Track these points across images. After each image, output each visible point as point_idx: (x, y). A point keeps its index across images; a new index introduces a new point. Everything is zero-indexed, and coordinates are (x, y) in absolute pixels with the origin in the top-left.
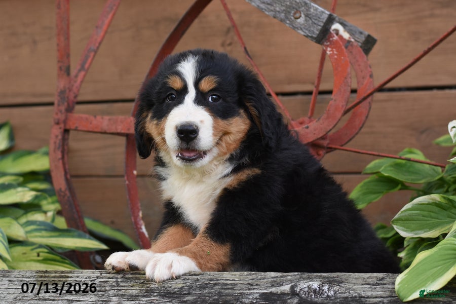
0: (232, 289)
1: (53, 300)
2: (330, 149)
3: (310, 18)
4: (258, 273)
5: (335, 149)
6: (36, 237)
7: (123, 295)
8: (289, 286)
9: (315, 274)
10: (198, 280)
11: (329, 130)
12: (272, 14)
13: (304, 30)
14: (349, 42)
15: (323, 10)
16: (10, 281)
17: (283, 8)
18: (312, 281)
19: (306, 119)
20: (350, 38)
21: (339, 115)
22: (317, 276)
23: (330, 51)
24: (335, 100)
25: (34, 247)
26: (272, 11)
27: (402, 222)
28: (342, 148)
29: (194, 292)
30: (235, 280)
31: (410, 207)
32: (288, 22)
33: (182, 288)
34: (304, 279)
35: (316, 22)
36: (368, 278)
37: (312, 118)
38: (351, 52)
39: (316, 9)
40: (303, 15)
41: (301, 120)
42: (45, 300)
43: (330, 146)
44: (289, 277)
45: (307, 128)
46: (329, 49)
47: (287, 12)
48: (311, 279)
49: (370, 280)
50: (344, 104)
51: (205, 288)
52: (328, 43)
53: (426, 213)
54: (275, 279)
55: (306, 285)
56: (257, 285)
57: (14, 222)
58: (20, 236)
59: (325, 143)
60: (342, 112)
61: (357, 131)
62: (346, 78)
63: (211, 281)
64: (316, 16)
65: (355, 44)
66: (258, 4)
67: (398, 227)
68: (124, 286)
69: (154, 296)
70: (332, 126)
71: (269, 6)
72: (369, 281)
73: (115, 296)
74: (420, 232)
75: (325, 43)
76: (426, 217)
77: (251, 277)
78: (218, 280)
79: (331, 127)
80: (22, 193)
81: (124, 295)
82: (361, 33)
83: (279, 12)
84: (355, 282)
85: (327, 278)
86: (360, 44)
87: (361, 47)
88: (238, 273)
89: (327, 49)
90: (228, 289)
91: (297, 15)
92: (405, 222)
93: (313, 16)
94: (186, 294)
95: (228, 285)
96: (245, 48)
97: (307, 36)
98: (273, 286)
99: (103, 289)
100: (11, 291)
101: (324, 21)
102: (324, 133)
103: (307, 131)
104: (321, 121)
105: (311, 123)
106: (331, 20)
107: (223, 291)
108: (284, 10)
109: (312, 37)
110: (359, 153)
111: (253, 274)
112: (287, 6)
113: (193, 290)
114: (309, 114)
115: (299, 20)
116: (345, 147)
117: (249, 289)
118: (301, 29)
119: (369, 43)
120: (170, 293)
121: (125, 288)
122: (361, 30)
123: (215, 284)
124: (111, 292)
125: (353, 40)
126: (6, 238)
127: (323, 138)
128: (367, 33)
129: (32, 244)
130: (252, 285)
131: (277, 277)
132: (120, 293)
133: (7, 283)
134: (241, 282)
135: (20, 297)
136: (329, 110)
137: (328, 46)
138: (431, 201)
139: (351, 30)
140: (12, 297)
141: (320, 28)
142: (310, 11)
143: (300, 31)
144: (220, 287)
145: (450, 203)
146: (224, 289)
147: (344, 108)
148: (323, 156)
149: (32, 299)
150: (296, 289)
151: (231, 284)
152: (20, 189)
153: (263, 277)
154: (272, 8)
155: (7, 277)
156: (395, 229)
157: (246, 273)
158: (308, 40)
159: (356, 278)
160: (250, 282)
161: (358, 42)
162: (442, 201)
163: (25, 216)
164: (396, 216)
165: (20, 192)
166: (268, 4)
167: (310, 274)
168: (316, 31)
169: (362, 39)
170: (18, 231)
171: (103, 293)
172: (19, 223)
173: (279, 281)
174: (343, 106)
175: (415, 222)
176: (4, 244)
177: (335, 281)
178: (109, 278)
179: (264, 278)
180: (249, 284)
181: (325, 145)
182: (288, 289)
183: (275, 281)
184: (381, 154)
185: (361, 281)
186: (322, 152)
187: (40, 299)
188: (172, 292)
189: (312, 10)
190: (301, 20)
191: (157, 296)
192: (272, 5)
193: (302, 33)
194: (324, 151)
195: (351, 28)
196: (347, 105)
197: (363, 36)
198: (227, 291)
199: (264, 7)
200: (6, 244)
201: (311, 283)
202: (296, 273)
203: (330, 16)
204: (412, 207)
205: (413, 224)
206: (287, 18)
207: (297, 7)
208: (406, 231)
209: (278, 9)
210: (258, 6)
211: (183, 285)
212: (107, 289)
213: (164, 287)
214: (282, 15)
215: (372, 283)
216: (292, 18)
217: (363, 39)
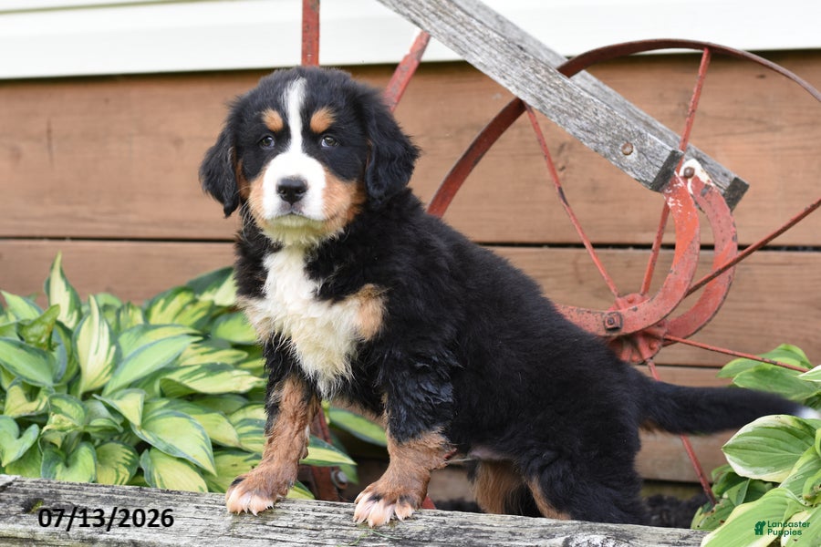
0: (487, 537)
1: (251, 538)
2: (667, 342)
3: (645, 155)
4: (525, 517)
5: (676, 342)
6: (255, 442)
7: (343, 538)
8: (563, 539)
9: (600, 525)
10: (444, 523)
11: (665, 315)
12: (592, 145)
13: (636, 172)
14: (707, 187)
15: (663, 144)
16: (197, 507)
17: (610, 138)
18: (594, 534)
19: (638, 296)
20: (709, 181)
21: (680, 295)
22: (602, 527)
23: (672, 203)
24: (675, 273)
25: (249, 456)
26: (593, 141)
27: (737, 450)
28: (685, 341)
29: (437, 539)
30: (493, 526)
31: (750, 430)
32: (614, 159)
33: (421, 533)
34: (584, 530)
35: (653, 161)
36: (668, 535)
37: (646, 296)
38: (709, 202)
39: (654, 143)
40: (635, 151)
41: (630, 297)
42: (241, 537)
43: (668, 337)
44: (565, 527)
45: (635, 310)
46: (671, 199)
47: (614, 145)
48: (592, 530)
49: (671, 537)
50: (688, 279)
51: (452, 534)
52: (671, 191)
53: (772, 441)
54: (546, 528)
55: (586, 539)
56: (521, 534)
57: (224, 420)
58: (230, 441)
59: (661, 332)
60: (685, 290)
61: (709, 317)
62: (692, 242)
63: (462, 525)
64: (653, 152)
65: (716, 190)
66: (574, 130)
67: (733, 457)
68: (346, 525)
69: (384, 542)
70: (670, 309)
71: (589, 135)
72: (670, 539)
73: (333, 537)
74: (762, 469)
75: (667, 191)
76: (772, 446)
77: (515, 523)
78: (471, 524)
79: (668, 312)
80: (239, 378)
81: (345, 538)
82: (725, 175)
83: (602, 143)
84: (651, 539)
85: (615, 531)
86: (722, 191)
87: (724, 195)
88: (498, 517)
89: (668, 199)
90: (483, 537)
91: (628, 150)
92: (742, 451)
93: (650, 152)
94: (426, 541)
95: (484, 532)
96: (560, 189)
97: (640, 181)
98: (541, 537)
99: (319, 526)
100: (197, 522)
101: (664, 160)
102: (659, 319)
103: (634, 313)
104: (654, 301)
105: (642, 305)
106: (675, 159)
107: (475, 539)
108: (610, 141)
109: (646, 182)
110: (707, 349)
111: (519, 519)
112: (613, 136)
113: (436, 536)
114: (642, 290)
115: (629, 157)
116: (688, 340)
117: (510, 540)
118: (632, 170)
119: (736, 191)
120: (405, 538)
121: (348, 528)
122: (726, 170)
123: (466, 530)
124: (328, 532)
125: (713, 185)
126: (210, 441)
127: (659, 324)
128: (733, 176)
129: (248, 452)
130: (514, 534)
131: (550, 525)
132: (340, 533)
133: (194, 510)
134: (501, 529)
135: (208, 532)
136: (666, 287)
137: (670, 195)
138: (780, 424)
139: (713, 170)
140: (198, 530)
141: (658, 169)
142: (645, 145)
143: (630, 173)
144: (471, 534)
145: (807, 430)
146: (477, 537)
147: (687, 285)
148: (658, 352)
149: (223, 535)
150: (570, 544)
151: (487, 532)
152: (236, 372)
153: (531, 523)
154: (594, 138)
155: (195, 502)
156: (728, 460)
157: (509, 517)
158: (641, 186)
159: (653, 534)
160: (513, 530)
161: (721, 188)
162: (796, 425)
163: (242, 411)
164: (730, 442)
165: (237, 376)
166: (588, 131)
167: (593, 524)
168: (652, 174)
169: (726, 183)
170: (228, 434)
171: (318, 533)
172: (230, 422)
173: (550, 532)
174: (686, 282)
175: (755, 452)
176: (206, 451)
177: (625, 536)
178: (328, 512)
179: (532, 526)
180: (510, 532)
181: (661, 335)
182: (561, 544)
183: (546, 531)
184: (737, 353)
185: (658, 538)
186: (656, 345)
187: (233, 536)
188: (408, 537)
189: (648, 144)
190: (633, 157)
191: (387, 541)
192: (593, 134)
193: (633, 176)
194: (660, 344)
195: (712, 167)
196: (691, 281)
197: (728, 180)
198: (480, 541)
199: (582, 135)
200: (210, 451)
201: (592, 536)
202: (575, 522)
203: (673, 153)
204: (753, 431)
205: (754, 455)
206: (614, 153)
207: (628, 139)
208: (742, 465)
209: (601, 139)
210: (575, 133)
211: (423, 528)
212: (323, 527)
213: (398, 529)
214: (607, 149)
215: (671, 541)
216: (621, 153)
217: (728, 184)
